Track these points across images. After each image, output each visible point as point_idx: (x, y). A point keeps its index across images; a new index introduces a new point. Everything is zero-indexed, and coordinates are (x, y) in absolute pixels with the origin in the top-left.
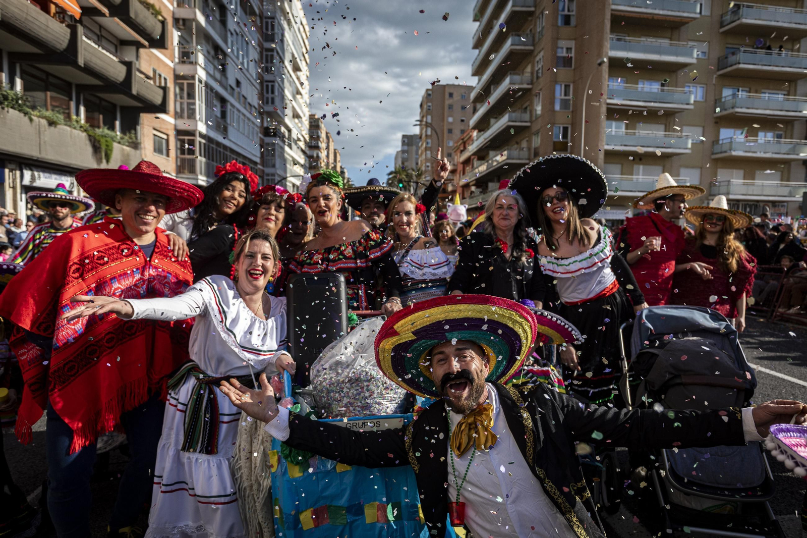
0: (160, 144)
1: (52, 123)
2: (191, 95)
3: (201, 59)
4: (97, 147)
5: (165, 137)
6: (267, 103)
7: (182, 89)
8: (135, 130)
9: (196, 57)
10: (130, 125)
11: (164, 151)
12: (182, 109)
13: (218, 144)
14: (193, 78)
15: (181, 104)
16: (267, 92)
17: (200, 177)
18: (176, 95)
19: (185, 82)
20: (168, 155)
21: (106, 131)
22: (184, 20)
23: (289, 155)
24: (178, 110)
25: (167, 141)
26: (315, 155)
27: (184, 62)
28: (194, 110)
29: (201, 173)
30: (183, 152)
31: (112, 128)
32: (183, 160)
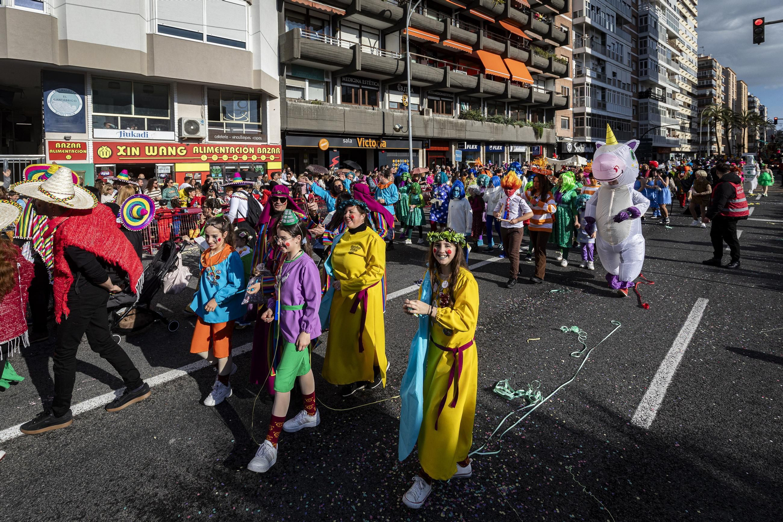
0: (565, 122)
1: (521, 126)
2: (582, 93)
3: (588, 72)
4: (538, 133)
5: (567, 118)
6: (641, 75)
7: (577, 91)
8: (553, 120)
9: (586, 71)
10: (550, 117)
11: (567, 126)
12: (577, 102)
13: (599, 116)
14: (583, 84)
15: (577, 99)
16: (642, 68)
17: (587, 138)
18: (573, 95)
19: (579, 87)
20: (569, 128)
21: (540, 123)
22: (579, 54)
23: (663, 107)
24: (575, 102)
25: (569, 120)
26: (708, 93)
27: (578, 77)
28: (584, 101)
29: (587, 135)
30: (577, 125)
31: (542, 122)
32: (577, 130)
